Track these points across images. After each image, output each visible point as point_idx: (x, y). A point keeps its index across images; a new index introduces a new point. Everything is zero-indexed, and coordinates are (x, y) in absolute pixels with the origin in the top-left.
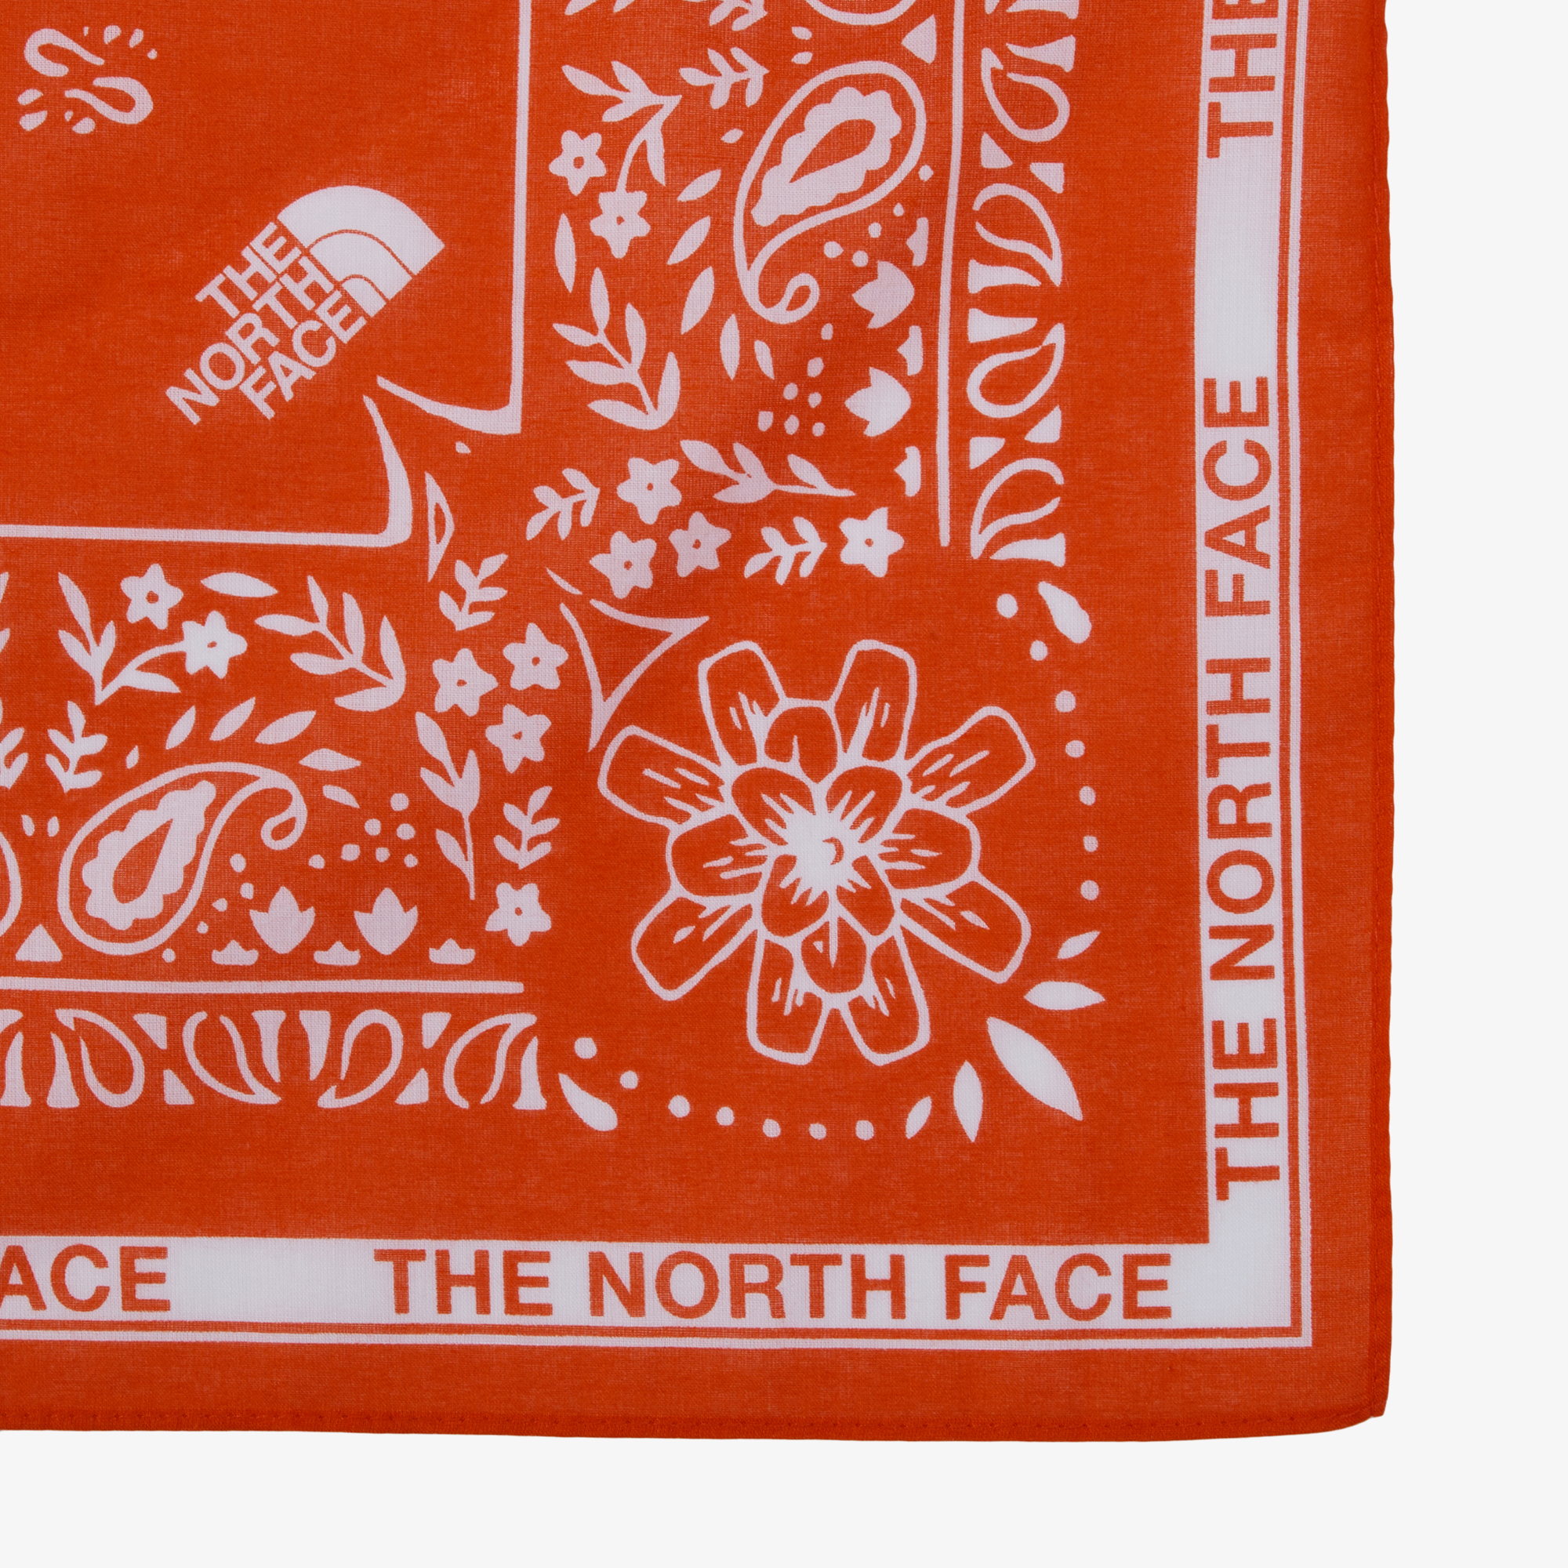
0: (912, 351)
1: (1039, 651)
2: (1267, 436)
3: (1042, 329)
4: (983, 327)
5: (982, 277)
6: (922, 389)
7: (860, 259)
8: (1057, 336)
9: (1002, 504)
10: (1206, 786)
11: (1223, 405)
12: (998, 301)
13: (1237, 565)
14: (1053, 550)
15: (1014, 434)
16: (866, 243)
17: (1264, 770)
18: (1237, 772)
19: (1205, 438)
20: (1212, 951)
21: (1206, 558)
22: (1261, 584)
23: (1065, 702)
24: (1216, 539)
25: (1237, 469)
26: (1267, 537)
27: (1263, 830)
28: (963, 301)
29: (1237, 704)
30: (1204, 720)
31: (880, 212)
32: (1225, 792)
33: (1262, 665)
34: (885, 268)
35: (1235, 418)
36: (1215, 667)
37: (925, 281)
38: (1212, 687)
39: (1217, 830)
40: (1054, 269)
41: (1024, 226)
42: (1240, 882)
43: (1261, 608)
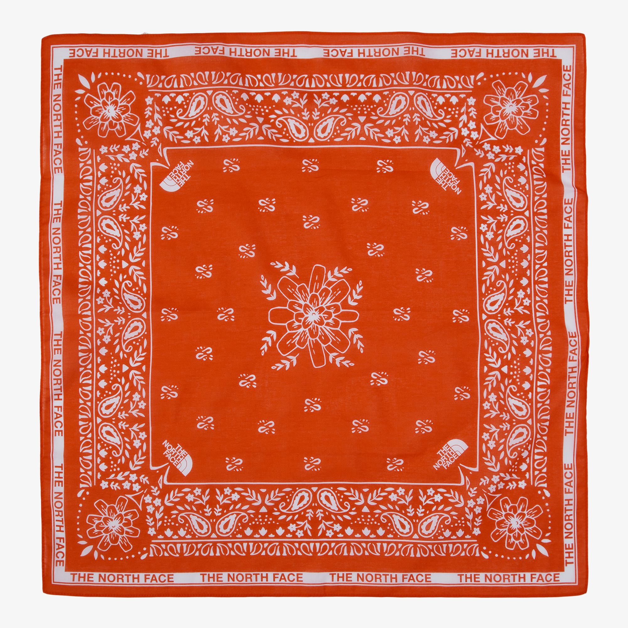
0: (528, 460)
1: (543, 498)
2: (572, 471)
3: (544, 457)
4: (537, 457)
5: (537, 451)
6: (529, 465)
7: (522, 450)
8: (546, 458)
9: (539, 480)
10: (564, 515)
11: (567, 467)
12: (538, 454)
13: (569, 487)
14: (545, 485)
15: (540, 471)
16: (523, 448)
17: (572, 512)
18: (568, 513)
19: (564, 471)
20: (565, 535)
21: (565, 486)
22: (572, 490)
23: (547, 504)
24: (566, 484)
25: (569, 475)
26: (572, 484)
27: (571, 520)
28: (534, 454)
29: (569, 504)
30: (564, 507)
31: (525, 444)
32: (567, 515)
33: (572, 500)
34: (525, 451)
35: (568, 469)
36: (566, 500)
37: (530, 452)
38: (565, 502)
39: (566, 520)
40: (545, 450)
41: (542, 444)
42: (569, 526)
43: (572, 493)
